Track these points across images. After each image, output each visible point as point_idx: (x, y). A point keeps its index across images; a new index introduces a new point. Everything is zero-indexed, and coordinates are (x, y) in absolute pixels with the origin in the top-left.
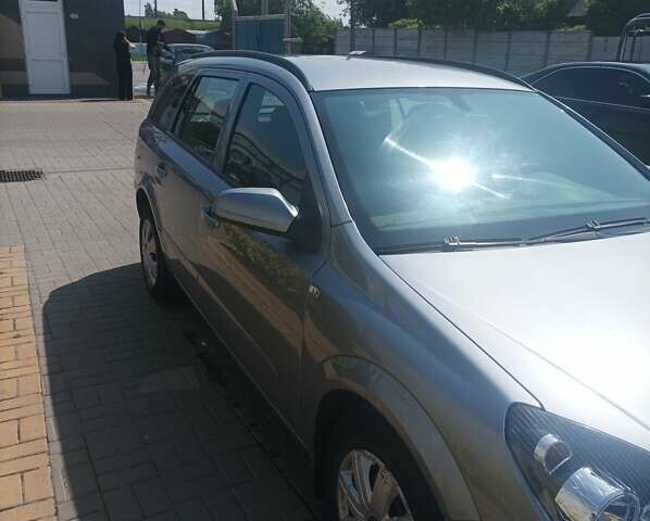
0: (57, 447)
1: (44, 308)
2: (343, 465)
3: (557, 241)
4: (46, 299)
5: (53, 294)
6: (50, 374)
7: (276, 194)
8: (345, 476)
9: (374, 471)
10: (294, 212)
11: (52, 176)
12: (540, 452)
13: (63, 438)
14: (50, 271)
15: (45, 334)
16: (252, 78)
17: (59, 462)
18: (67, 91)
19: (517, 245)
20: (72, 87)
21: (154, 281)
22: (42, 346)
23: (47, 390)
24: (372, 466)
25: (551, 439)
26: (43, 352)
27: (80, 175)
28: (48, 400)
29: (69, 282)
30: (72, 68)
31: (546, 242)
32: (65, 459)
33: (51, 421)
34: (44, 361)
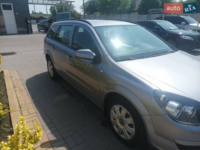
0: (39, 114)
1: (26, 84)
2: (112, 109)
3: (152, 57)
4: (26, 82)
5: (27, 81)
6: (32, 98)
7: (89, 50)
8: (113, 111)
9: (120, 109)
10: (94, 54)
11: (18, 53)
12: (162, 99)
13: (40, 112)
14: (25, 75)
15: (28, 90)
16: (76, 25)
17: (41, 118)
18: (17, 33)
19: (144, 58)
20: (18, 31)
21: (52, 75)
22: (28, 92)
23: (32, 102)
24: (120, 108)
25: (164, 96)
26: (29, 94)
27: (26, 52)
28: (34, 104)
29: (30, 78)
30: (18, 27)
31: (150, 57)
32: (42, 117)
33: (36, 109)
34: (30, 96)
